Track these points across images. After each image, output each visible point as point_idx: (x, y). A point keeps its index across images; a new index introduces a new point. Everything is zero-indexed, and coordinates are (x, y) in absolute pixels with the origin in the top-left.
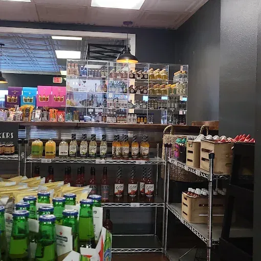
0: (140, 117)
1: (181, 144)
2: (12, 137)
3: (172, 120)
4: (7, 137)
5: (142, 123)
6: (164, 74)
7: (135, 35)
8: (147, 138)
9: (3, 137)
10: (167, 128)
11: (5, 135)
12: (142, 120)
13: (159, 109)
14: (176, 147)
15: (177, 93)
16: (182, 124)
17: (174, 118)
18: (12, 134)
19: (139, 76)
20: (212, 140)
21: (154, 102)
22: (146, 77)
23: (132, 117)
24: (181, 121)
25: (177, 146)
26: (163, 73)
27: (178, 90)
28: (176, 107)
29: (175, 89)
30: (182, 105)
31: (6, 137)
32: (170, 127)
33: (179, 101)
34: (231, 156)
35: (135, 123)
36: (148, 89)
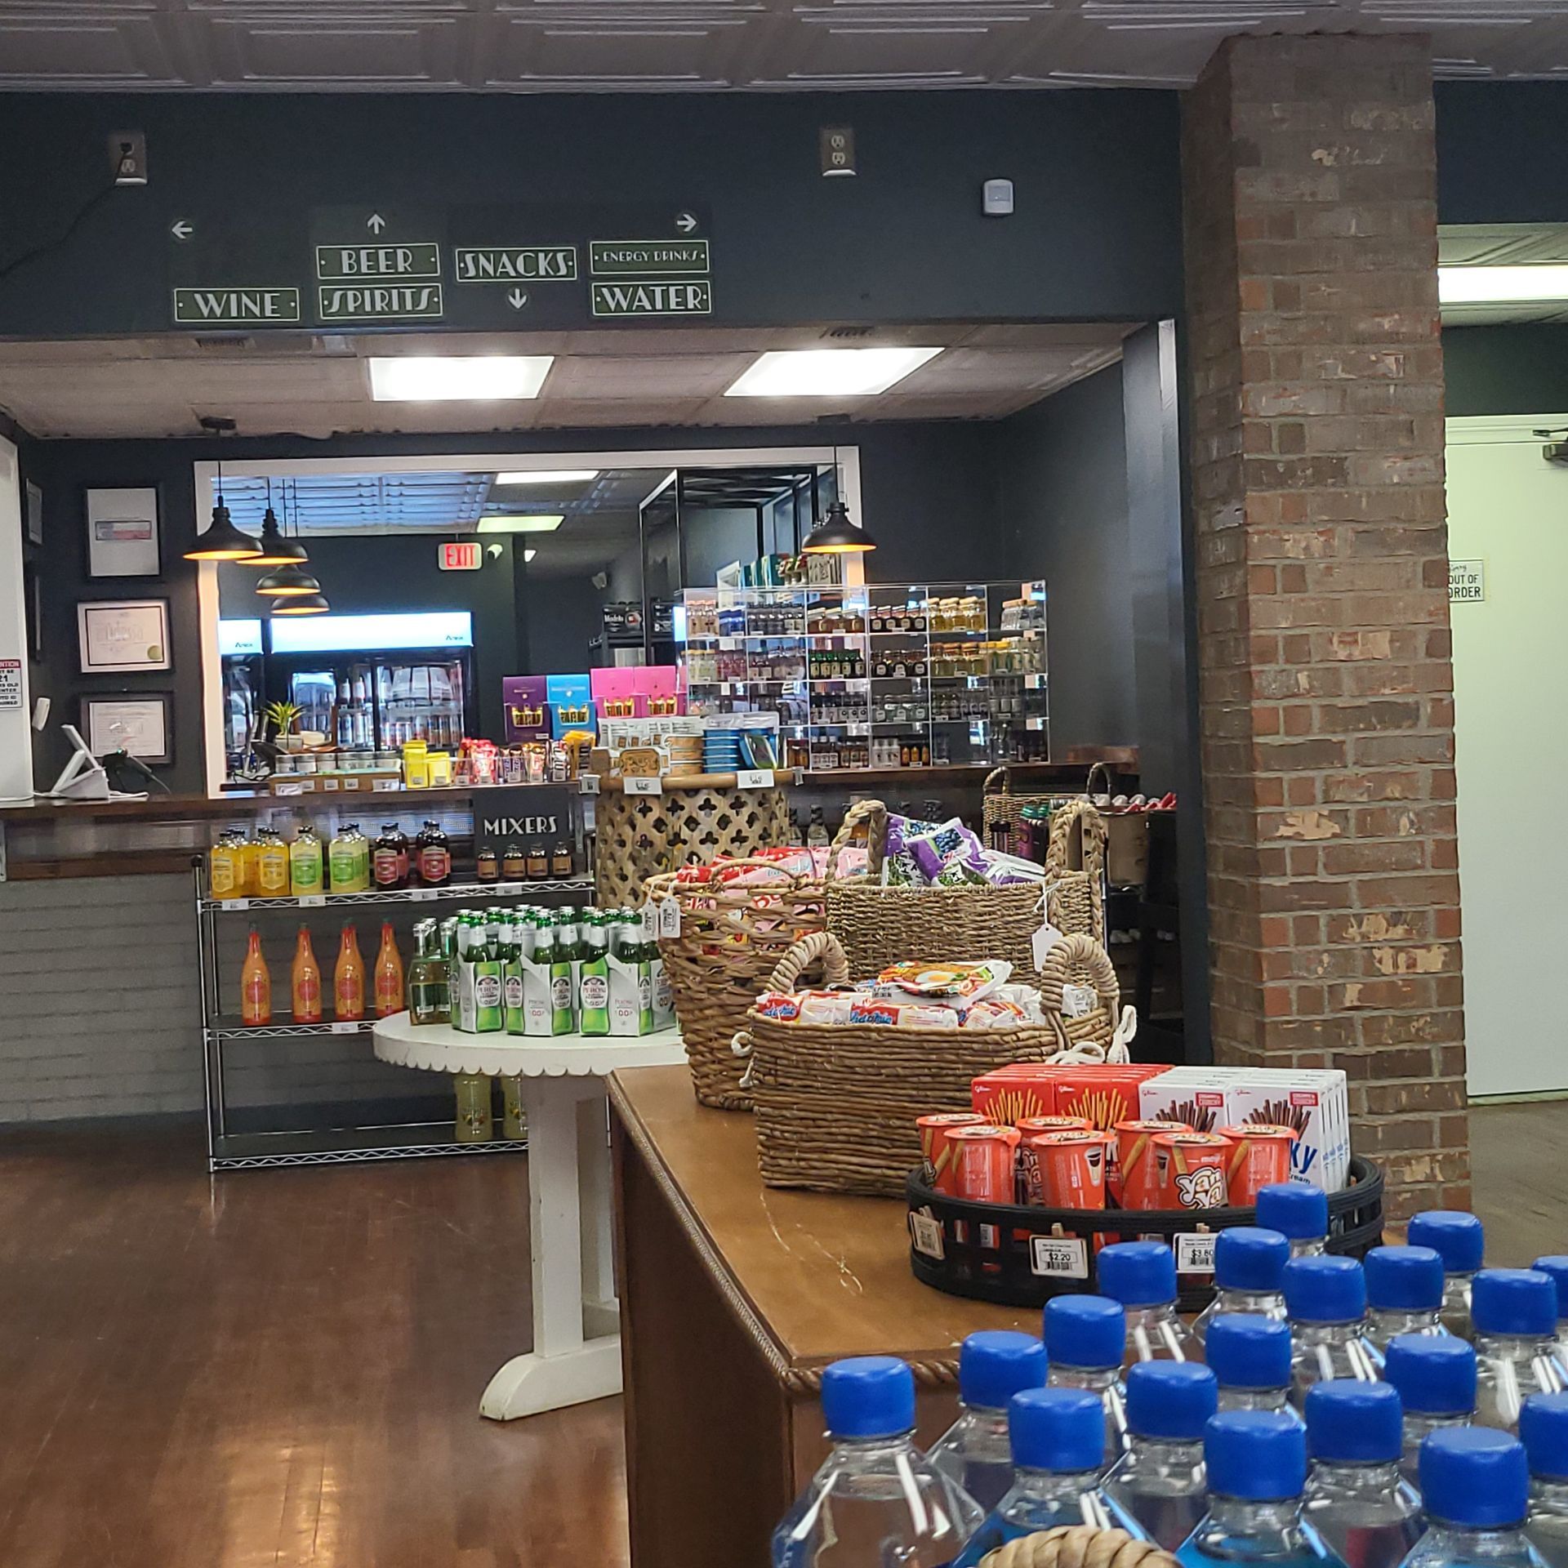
0: (910, 747)
1: (1034, 821)
2: (554, 829)
3: (1006, 749)
4: (539, 831)
5: (916, 766)
6: (971, 613)
7: (856, 448)
8: (939, 809)
9: (528, 831)
10: (992, 775)
11: (534, 823)
12: (915, 756)
13: (964, 720)
14: (1021, 830)
15: (1016, 665)
16: (1036, 762)
17: (1011, 743)
18: (551, 819)
19: (898, 625)
20: (1110, 807)
21: (950, 698)
22: (919, 625)
23: (886, 747)
24: (1032, 749)
25: (1024, 827)
26: (968, 607)
27: (1017, 657)
28: (1015, 708)
29: (1010, 656)
30: (1033, 703)
31: (536, 829)
32: (1002, 773)
33: (1023, 691)
34: (1146, 843)
35: (893, 765)
36: (928, 659)
